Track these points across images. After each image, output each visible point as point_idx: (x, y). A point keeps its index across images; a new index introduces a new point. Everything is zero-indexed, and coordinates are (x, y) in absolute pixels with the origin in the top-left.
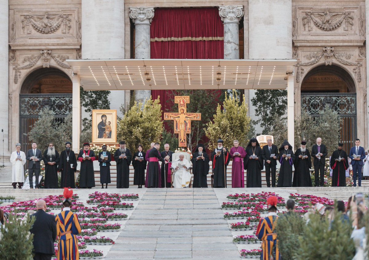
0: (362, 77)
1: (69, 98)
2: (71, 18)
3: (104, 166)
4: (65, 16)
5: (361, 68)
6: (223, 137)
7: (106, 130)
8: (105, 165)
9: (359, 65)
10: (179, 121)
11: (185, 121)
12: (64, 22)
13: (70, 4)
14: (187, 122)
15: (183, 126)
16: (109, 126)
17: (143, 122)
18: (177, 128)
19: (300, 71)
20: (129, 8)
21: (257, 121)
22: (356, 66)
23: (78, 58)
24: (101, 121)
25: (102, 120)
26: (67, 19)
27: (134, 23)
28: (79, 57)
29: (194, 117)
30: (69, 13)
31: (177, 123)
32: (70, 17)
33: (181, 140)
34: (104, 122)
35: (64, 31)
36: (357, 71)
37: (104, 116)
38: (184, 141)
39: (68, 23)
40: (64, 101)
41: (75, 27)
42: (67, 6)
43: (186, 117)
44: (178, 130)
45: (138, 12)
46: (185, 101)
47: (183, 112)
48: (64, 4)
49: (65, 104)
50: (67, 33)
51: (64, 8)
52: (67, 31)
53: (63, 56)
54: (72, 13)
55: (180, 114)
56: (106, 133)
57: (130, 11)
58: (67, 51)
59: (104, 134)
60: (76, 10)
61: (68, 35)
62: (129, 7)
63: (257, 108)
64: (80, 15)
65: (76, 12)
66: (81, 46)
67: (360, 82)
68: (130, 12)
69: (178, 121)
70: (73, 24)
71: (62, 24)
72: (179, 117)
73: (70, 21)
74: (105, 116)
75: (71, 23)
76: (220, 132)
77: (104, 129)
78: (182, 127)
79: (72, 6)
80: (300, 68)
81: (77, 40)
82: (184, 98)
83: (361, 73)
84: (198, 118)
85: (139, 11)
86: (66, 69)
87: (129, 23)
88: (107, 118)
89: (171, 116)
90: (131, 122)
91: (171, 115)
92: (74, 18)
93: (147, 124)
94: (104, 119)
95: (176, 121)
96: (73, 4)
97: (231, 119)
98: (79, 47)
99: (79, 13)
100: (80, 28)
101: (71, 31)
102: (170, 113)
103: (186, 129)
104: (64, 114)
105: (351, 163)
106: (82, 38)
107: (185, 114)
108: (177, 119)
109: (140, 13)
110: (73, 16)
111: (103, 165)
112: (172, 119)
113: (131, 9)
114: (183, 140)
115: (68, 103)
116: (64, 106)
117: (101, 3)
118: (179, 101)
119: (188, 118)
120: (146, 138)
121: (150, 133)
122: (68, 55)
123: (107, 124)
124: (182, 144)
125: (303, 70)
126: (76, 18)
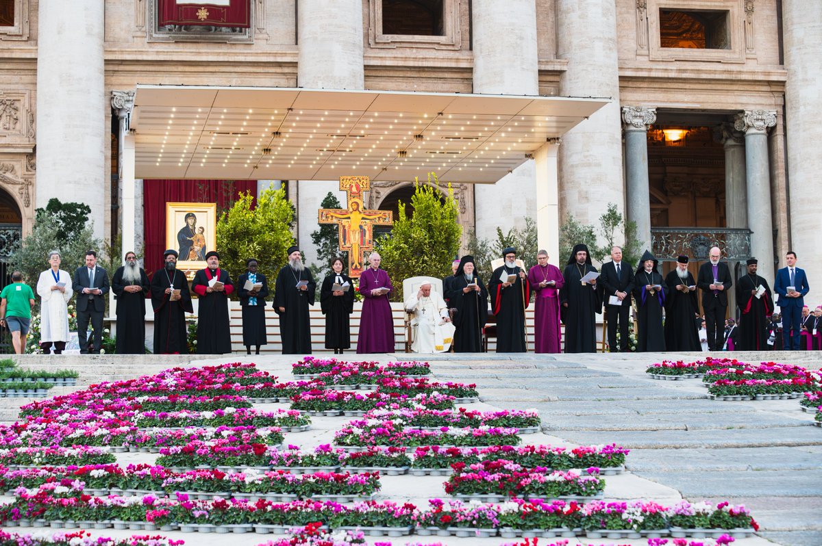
0: (467, 205)
1: (14, 231)
2: (18, 106)
3: (254, 306)
4: (8, 103)
5: (466, 192)
6: (417, 262)
7: (195, 244)
8: (256, 304)
9: (462, 188)
10: (350, 226)
11: (361, 227)
12: (8, 111)
13: (17, 83)
14: (366, 228)
15: (358, 236)
16: (200, 236)
17: (260, 233)
18: (344, 241)
19: (374, 195)
20: (112, 93)
21: (321, 268)
22: (458, 189)
23: (29, 168)
24: (185, 225)
25: (187, 225)
26: (13, 106)
27: (118, 116)
28: (31, 167)
29: (379, 218)
30: (15, 98)
31: (344, 230)
32: (17, 104)
33: (353, 264)
34: (191, 227)
35: (7, 126)
36: (459, 196)
37: (189, 216)
38: (359, 267)
39: (13, 113)
40: (6, 236)
41: (24, 119)
42: (12, 87)
43: (363, 218)
44: (348, 245)
45: (125, 99)
46: (361, 186)
47: (357, 209)
48: (8, 84)
49: (6, 241)
50: (11, 128)
51: (7, 90)
52: (12, 126)
53: (5, 165)
54: (20, 98)
55: (351, 212)
56: (196, 250)
57: (113, 96)
58: (11, 156)
59: (191, 252)
60: (27, 92)
61: (14, 132)
62: (111, 90)
63: (320, 248)
64: (33, 101)
65: (27, 96)
66: (35, 149)
67: (464, 213)
68: (112, 98)
69: (347, 226)
70: (22, 115)
71: (4, 115)
72: (349, 218)
73: (16, 109)
74: (193, 216)
75: (18, 113)
76: (408, 252)
77: (191, 243)
78: (355, 238)
79: (21, 87)
80: (374, 191)
81: (27, 139)
82: (358, 181)
83: (466, 200)
84: (387, 220)
85: (126, 97)
86: (9, 185)
87: (111, 115)
88: (197, 220)
89: (332, 216)
90: (235, 231)
91: (332, 214)
92: (23, 105)
93: (268, 237)
94: (190, 221)
95: (344, 227)
96: (22, 83)
97: (430, 229)
98: (31, 151)
99: (33, 99)
100: (33, 122)
101: (18, 126)
102: (331, 210)
103: (362, 242)
104: (5, 256)
105: (778, 303)
106: (37, 137)
107: (360, 212)
108: (344, 222)
109: (128, 101)
110: (22, 102)
111: (250, 304)
112: (335, 221)
113: (114, 93)
114: (358, 265)
115: (12, 239)
116: (5, 243)
117: (69, 80)
118: (348, 186)
119: (367, 221)
120: (266, 264)
121: (273, 254)
122: (12, 163)
123: (197, 231)
124: (355, 272)
125: (379, 193)
126: (27, 105)
